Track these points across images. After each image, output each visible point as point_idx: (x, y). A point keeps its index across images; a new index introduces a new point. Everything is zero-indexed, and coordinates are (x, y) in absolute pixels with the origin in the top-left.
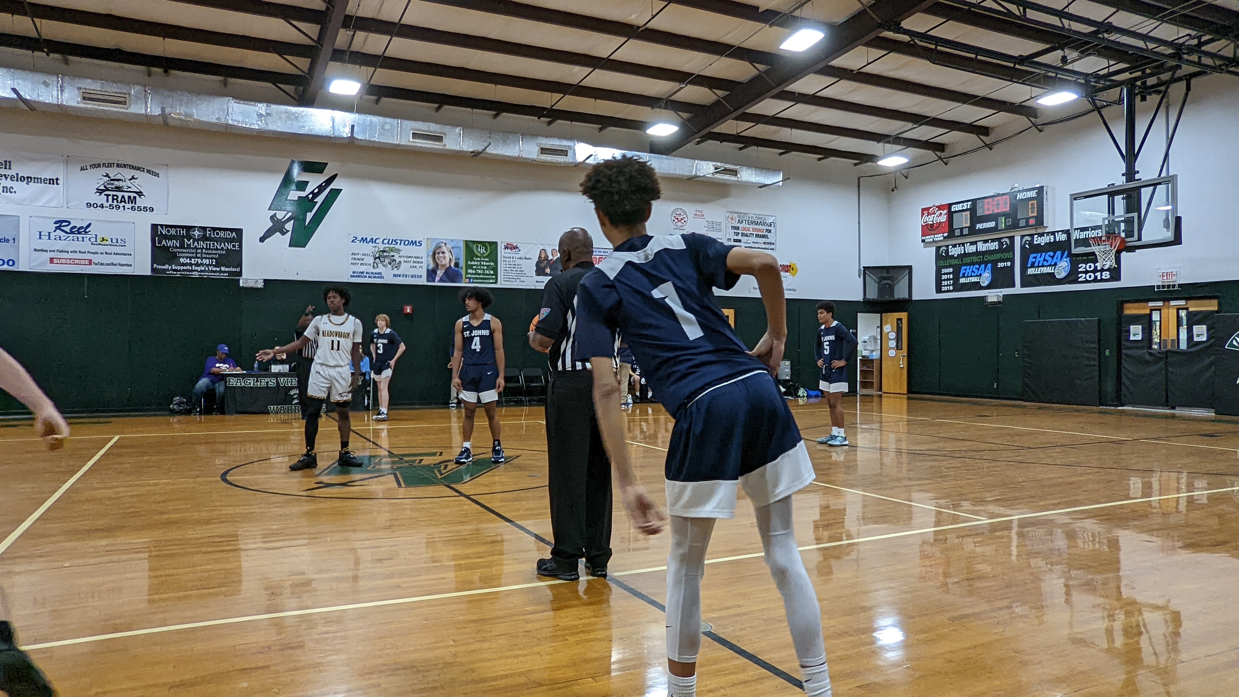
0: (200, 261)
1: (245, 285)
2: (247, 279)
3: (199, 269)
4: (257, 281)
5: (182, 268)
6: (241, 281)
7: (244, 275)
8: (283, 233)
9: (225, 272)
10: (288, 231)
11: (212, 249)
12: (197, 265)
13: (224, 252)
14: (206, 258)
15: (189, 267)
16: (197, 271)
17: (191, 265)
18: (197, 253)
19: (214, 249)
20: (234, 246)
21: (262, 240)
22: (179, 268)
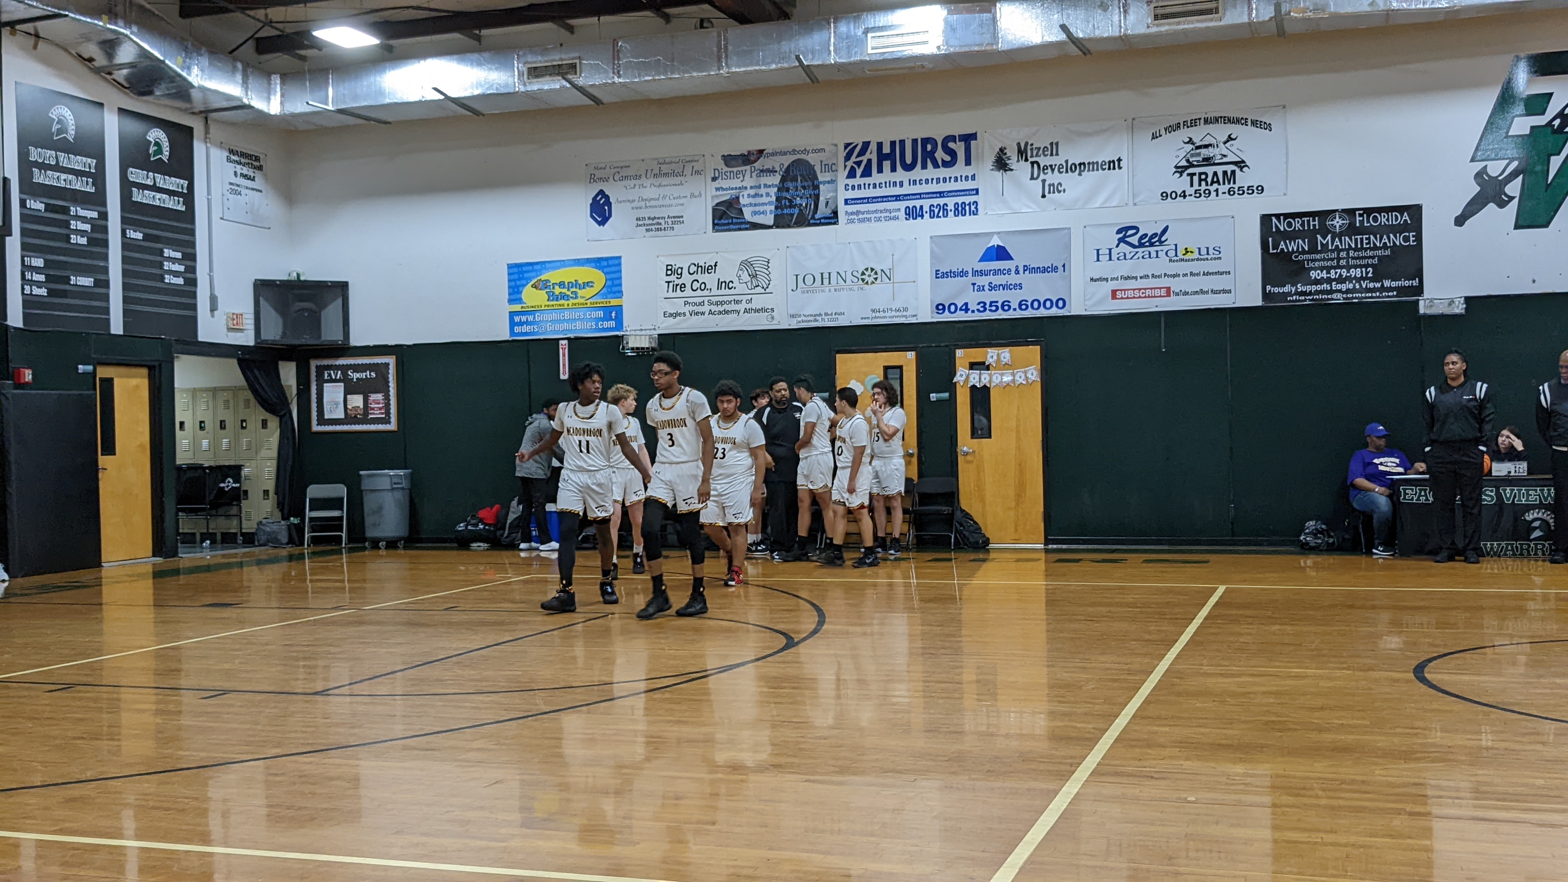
0: (1344, 273)
1: (1428, 312)
2: (1432, 300)
3: (1344, 287)
4: (1451, 302)
5: (1314, 288)
6: (1421, 303)
7: (1428, 293)
8: (1502, 204)
9: (1391, 289)
10: (1511, 198)
11: (1366, 249)
12: (1341, 280)
13: (1388, 252)
14: (1356, 267)
15: (1326, 286)
16: (1340, 291)
17: (1329, 281)
18: (1339, 259)
19: (1370, 248)
20: (1406, 239)
21: (1460, 221)
22: (1308, 288)
